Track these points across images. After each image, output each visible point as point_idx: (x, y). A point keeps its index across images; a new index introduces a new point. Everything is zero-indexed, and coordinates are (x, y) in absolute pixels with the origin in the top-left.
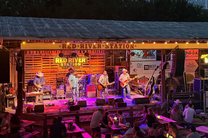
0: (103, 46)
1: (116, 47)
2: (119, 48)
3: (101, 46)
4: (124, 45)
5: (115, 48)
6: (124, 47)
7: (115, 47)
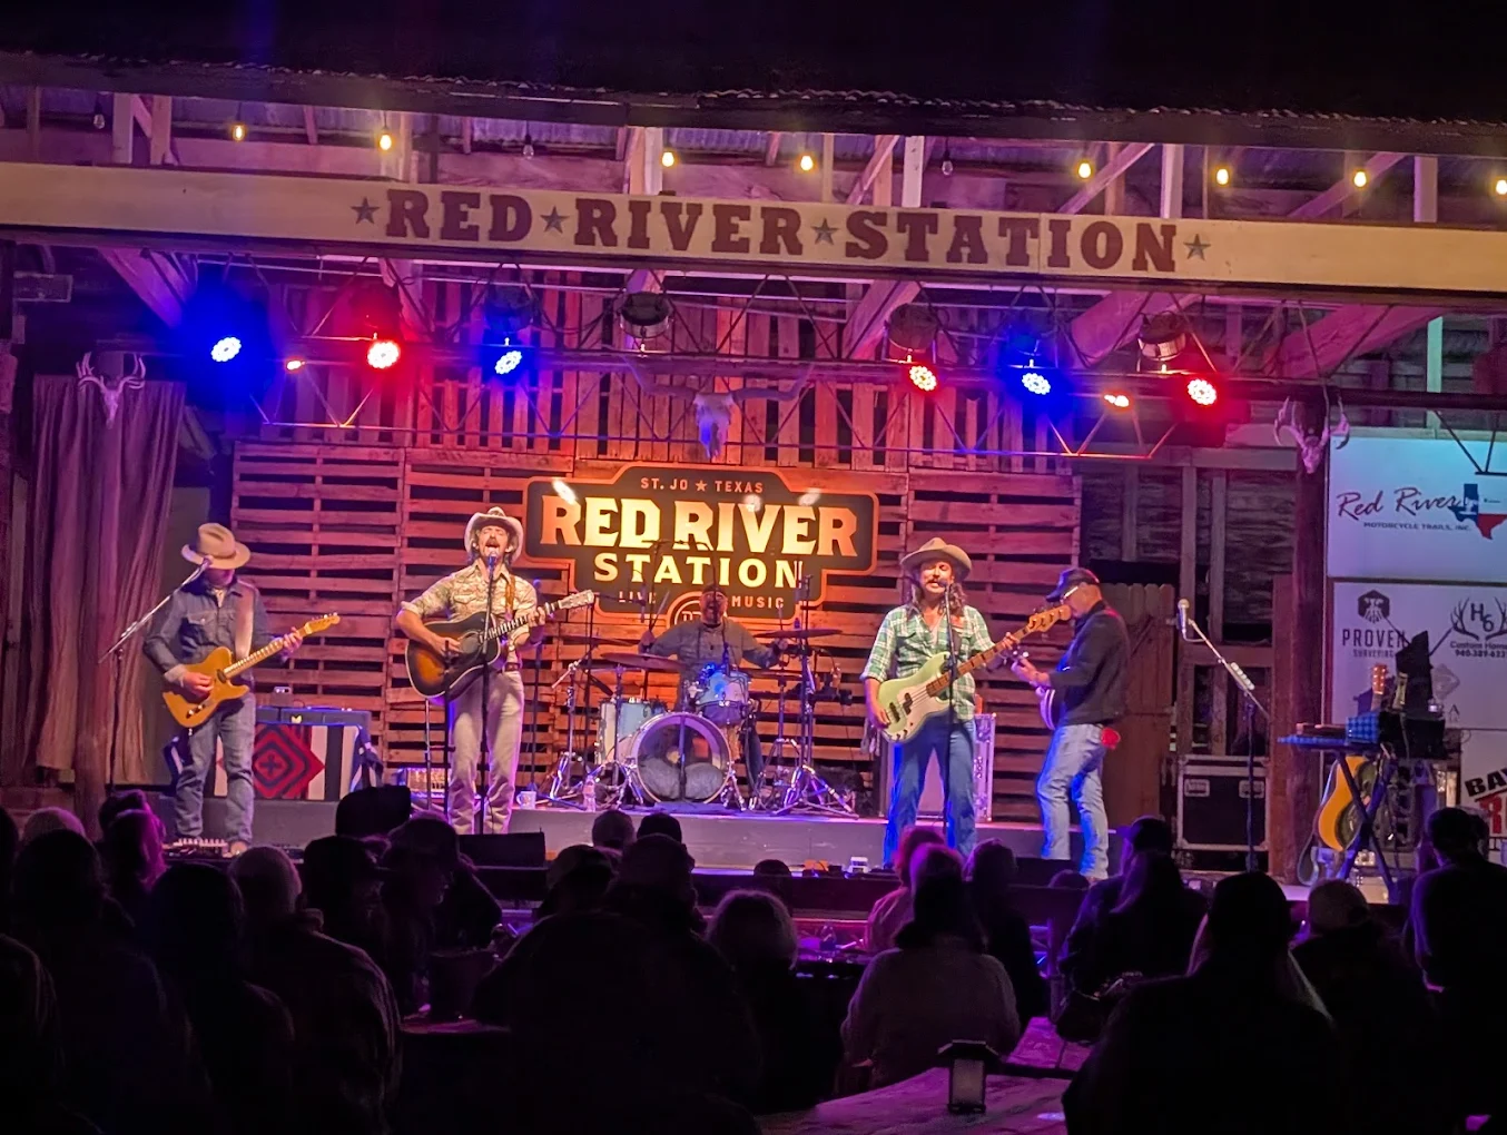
0: (824, 231)
1: (965, 251)
2: (995, 265)
3: (806, 235)
4: (1060, 229)
5: (953, 256)
6: (1059, 255)
7: (957, 243)
